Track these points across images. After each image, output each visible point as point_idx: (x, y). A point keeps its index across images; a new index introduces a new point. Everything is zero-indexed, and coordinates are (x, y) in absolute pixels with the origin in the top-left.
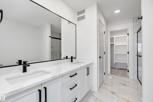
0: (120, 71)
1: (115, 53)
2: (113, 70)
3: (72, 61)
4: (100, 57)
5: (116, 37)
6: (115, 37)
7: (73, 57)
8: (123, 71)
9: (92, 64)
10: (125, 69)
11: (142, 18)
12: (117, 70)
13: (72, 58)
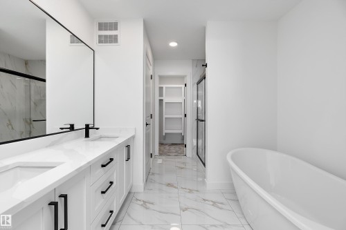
0: (172, 148)
1: (165, 116)
2: (162, 148)
3: (87, 135)
4: (147, 124)
5: (166, 88)
6: (164, 86)
7: (90, 126)
8: (177, 148)
9: (133, 137)
10: (179, 144)
11: (206, 66)
12: (167, 147)
13: (87, 128)
